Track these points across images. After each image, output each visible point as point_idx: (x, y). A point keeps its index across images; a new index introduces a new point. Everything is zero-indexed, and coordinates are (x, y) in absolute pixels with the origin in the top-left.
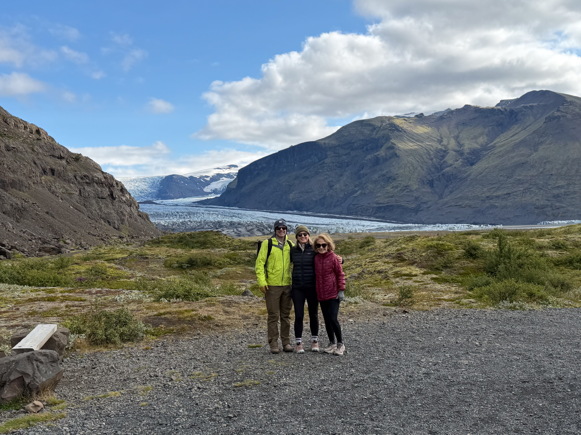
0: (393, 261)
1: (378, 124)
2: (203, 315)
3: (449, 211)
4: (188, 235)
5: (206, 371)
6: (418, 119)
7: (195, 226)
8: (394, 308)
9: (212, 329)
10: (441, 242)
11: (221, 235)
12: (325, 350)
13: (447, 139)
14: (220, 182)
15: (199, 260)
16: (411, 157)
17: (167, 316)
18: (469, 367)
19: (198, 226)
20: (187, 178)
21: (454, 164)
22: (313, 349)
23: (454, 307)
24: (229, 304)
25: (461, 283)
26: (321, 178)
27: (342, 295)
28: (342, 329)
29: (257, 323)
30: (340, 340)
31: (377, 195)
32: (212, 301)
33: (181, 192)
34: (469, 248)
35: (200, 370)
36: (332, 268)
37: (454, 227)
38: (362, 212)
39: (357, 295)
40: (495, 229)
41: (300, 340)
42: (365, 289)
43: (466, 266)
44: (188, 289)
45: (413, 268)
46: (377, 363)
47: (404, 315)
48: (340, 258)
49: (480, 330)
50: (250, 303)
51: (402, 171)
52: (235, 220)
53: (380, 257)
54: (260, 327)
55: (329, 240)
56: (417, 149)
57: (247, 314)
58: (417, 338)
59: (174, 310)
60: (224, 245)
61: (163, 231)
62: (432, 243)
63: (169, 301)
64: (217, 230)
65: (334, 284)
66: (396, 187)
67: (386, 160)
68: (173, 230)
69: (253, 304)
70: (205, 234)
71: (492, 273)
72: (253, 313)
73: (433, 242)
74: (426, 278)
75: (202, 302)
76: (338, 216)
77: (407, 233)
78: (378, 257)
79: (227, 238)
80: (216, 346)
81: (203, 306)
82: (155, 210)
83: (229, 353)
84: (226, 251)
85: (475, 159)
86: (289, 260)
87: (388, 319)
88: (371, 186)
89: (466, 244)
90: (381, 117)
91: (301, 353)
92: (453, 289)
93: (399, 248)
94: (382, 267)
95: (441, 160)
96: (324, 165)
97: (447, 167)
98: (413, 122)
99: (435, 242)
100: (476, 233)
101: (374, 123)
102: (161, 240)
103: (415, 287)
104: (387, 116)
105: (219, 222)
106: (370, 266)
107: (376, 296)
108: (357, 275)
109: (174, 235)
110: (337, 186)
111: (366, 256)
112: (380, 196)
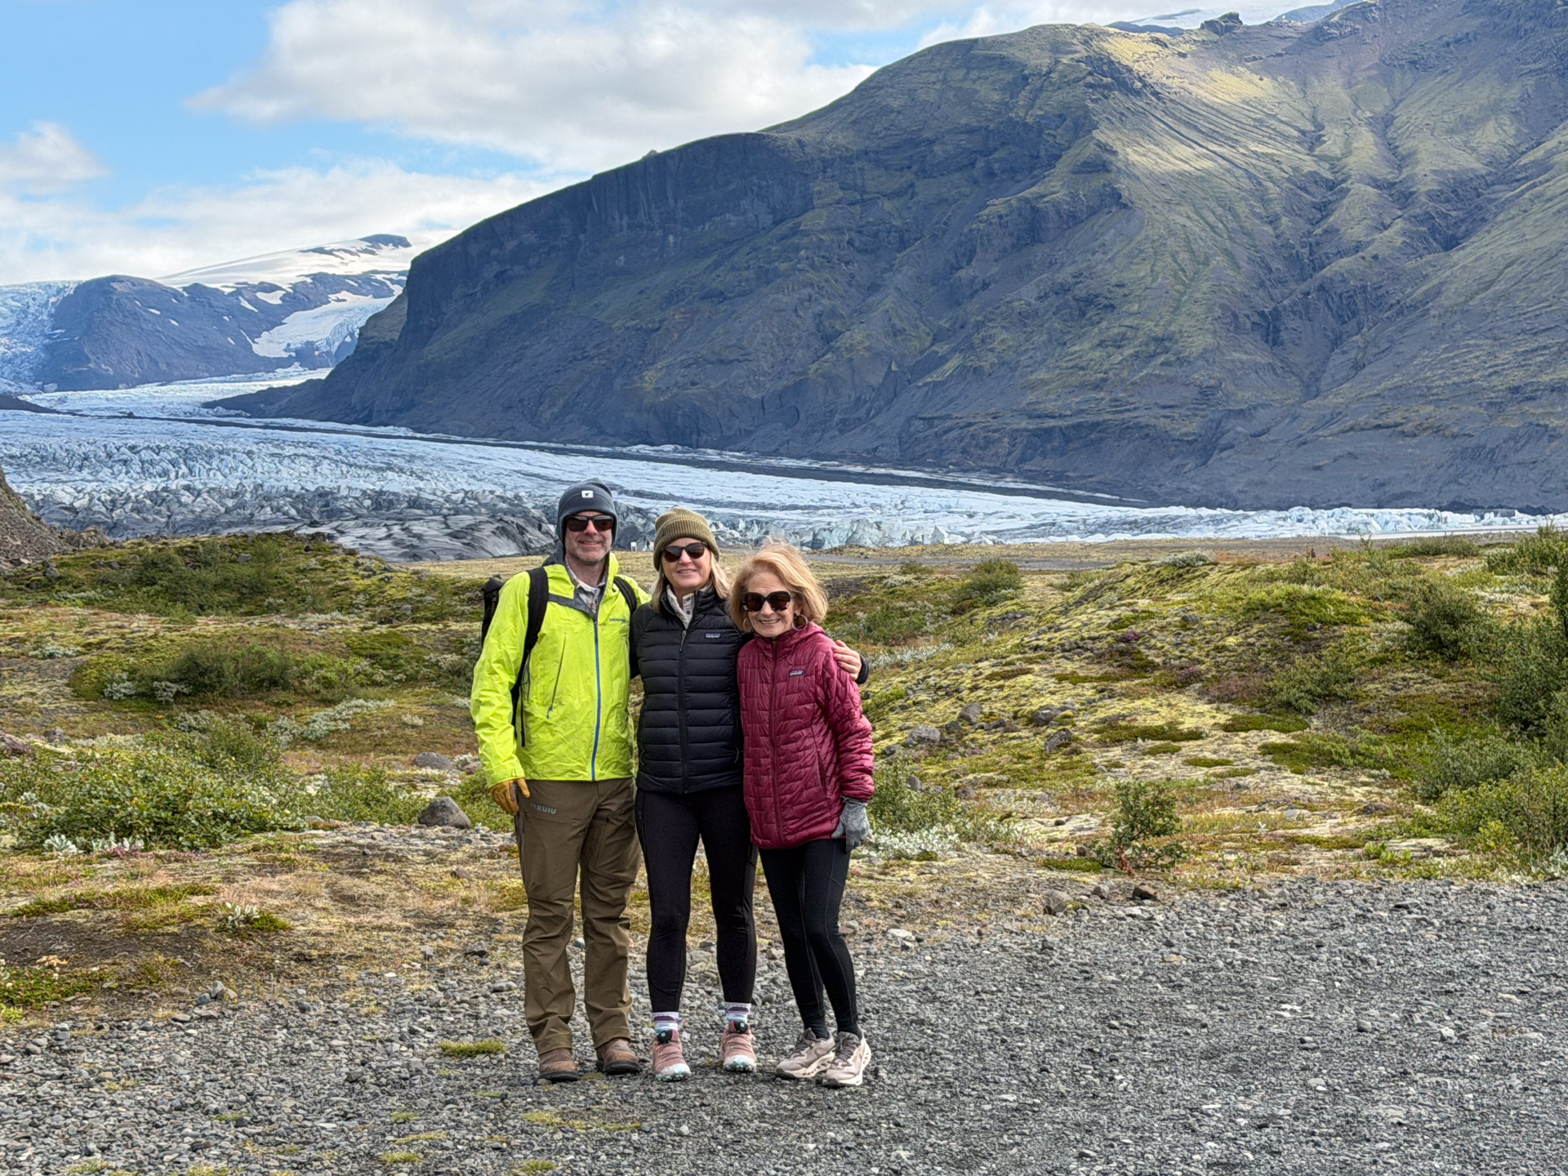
0: (1096, 670)
1: (1039, 60)
2: (238, 909)
3: (1348, 449)
4: (181, 551)
5: (247, 1161)
6: (1215, 37)
7: (216, 510)
8: (1092, 879)
9: (278, 976)
10: (1306, 588)
11: (332, 551)
12: (785, 1064)
13: (1340, 132)
14: (327, 314)
15: (229, 667)
16: (1185, 209)
17: (79, 916)
18: (1407, 1133)
19: (228, 511)
20: (175, 294)
21: (1369, 244)
22: (729, 1061)
23: (1355, 875)
24: (360, 861)
25: (1392, 767)
26: (785, 299)
27: (861, 818)
28: (860, 974)
29: (485, 946)
30: (847, 1021)
31: (1033, 377)
32: (281, 849)
33: (151, 359)
34: (1428, 615)
35: (219, 1158)
36: (817, 701)
37: (1366, 524)
38: (964, 451)
39: (934, 820)
40: (1544, 533)
41: (669, 1019)
42: (973, 793)
43: (1413, 692)
44: (170, 793)
45: (1183, 701)
46: (1009, 1119)
47: (1136, 910)
48: (852, 657)
49: (1461, 975)
50: (453, 857)
51: (1143, 270)
52: (397, 484)
53: (1042, 653)
54: (498, 967)
55: (804, 575)
56: (1209, 173)
57: (437, 906)
58: (1191, 1010)
59: (109, 888)
60: (343, 597)
61: (67, 532)
62: (1269, 593)
63: (87, 849)
64: (312, 531)
65: (823, 770)
66: (1119, 343)
67: (1072, 219)
68: (113, 528)
69: (465, 863)
70: (260, 547)
71: (1526, 724)
72: (465, 901)
73: (1271, 587)
74: (1240, 747)
75: (238, 853)
76: (859, 469)
77: (1162, 547)
78: (1030, 654)
79: (357, 565)
80: (295, 1051)
81: (237, 873)
82: (29, 439)
83: (351, 1080)
84: (353, 625)
85: (1463, 221)
86: (623, 663)
87: (1066, 926)
88: (1005, 335)
89: (1417, 597)
90: (1054, 28)
91: (674, 1079)
92: (1358, 794)
93: (1123, 612)
94: (1048, 700)
95: (1315, 223)
96: (795, 240)
97: (1341, 254)
98: (1194, 54)
99: (1280, 589)
100: (1461, 549)
101: (1021, 56)
102: (57, 572)
103: (1191, 787)
104: (1079, 24)
105: (322, 494)
106: (995, 693)
107: (1019, 827)
108: (938, 734)
109: (116, 551)
110: (856, 335)
111: (977, 648)
112: (1044, 383)
